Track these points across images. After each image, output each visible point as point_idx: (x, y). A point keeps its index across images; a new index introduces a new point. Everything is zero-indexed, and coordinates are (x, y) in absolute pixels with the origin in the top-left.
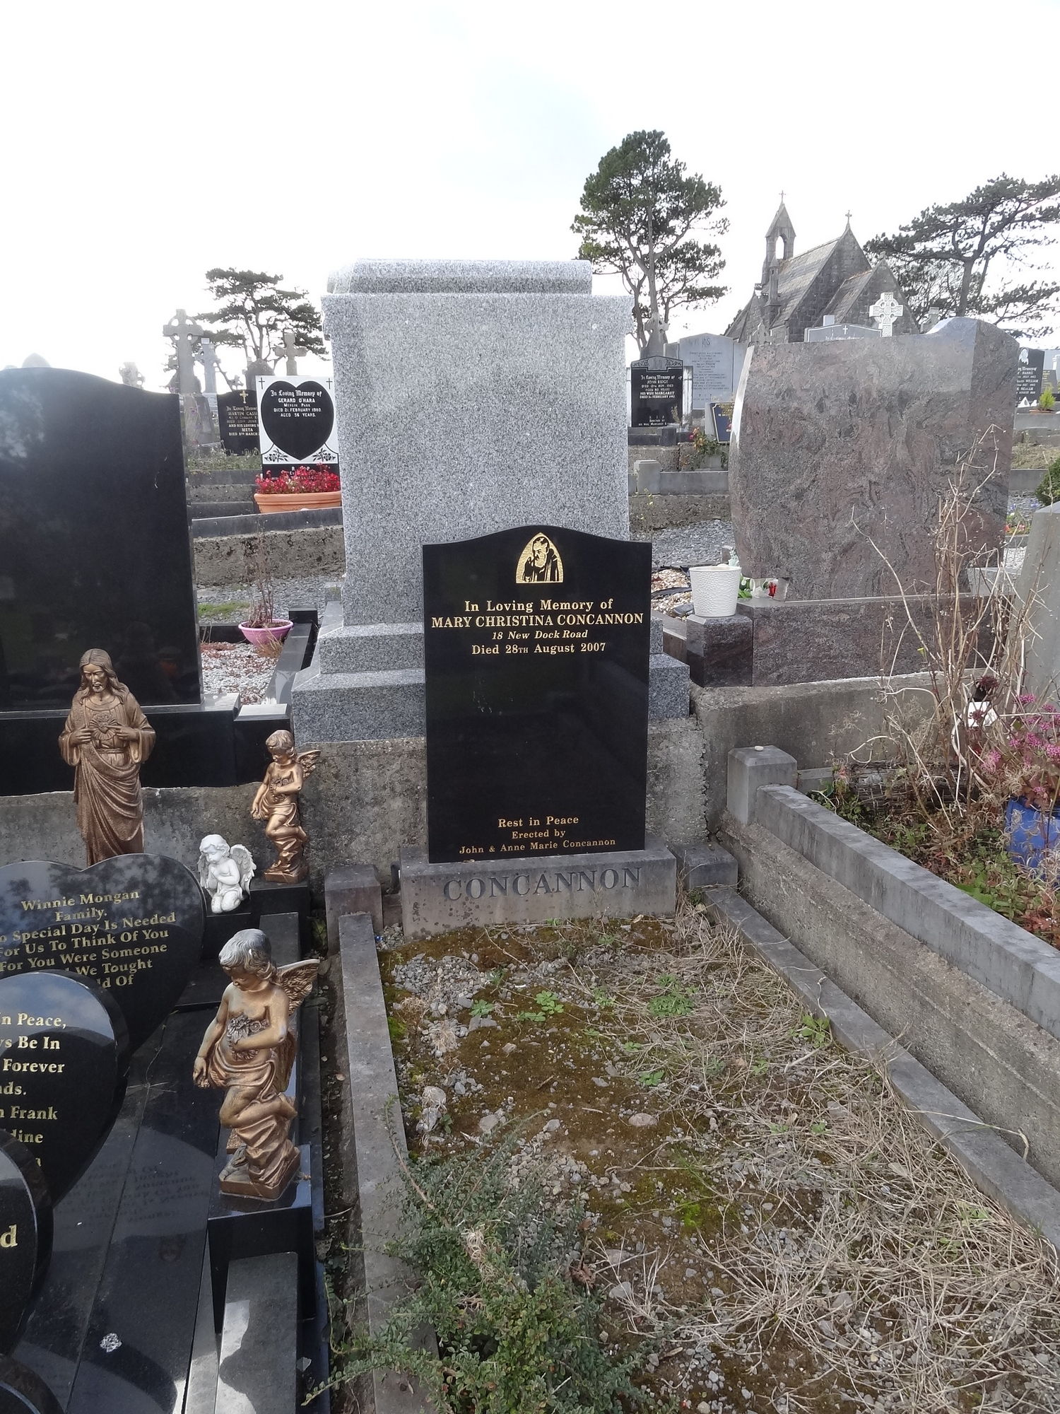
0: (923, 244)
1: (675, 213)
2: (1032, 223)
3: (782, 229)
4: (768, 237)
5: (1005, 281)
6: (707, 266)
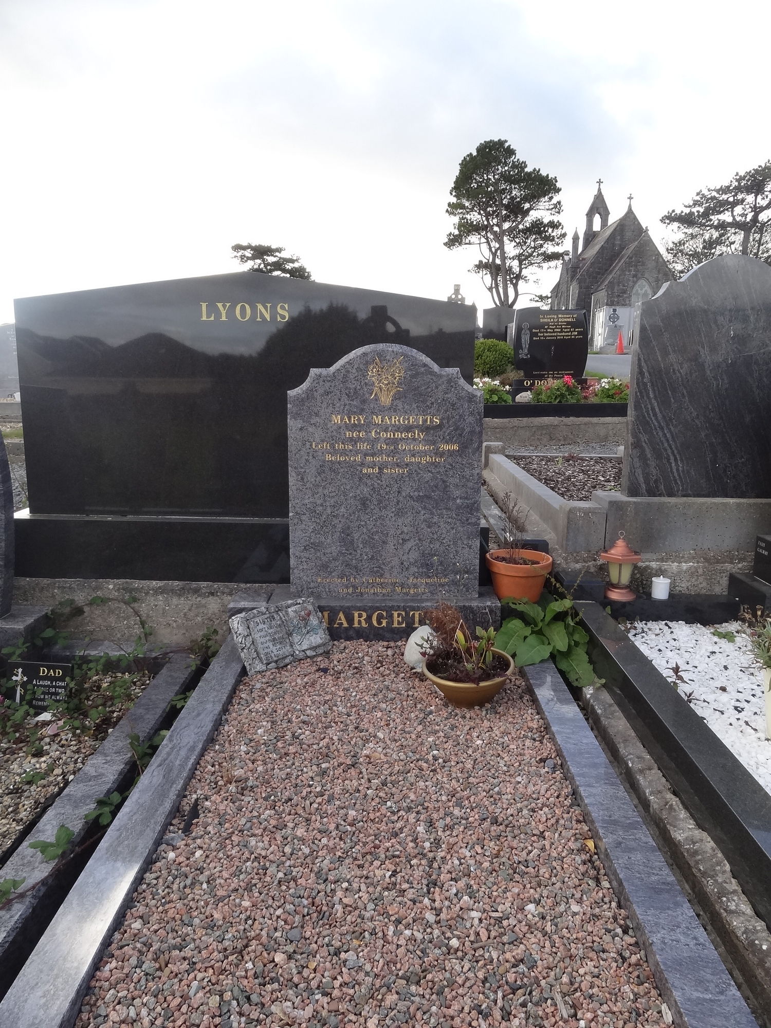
3: (599, 207)
4: (588, 214)
6: (554, 237)
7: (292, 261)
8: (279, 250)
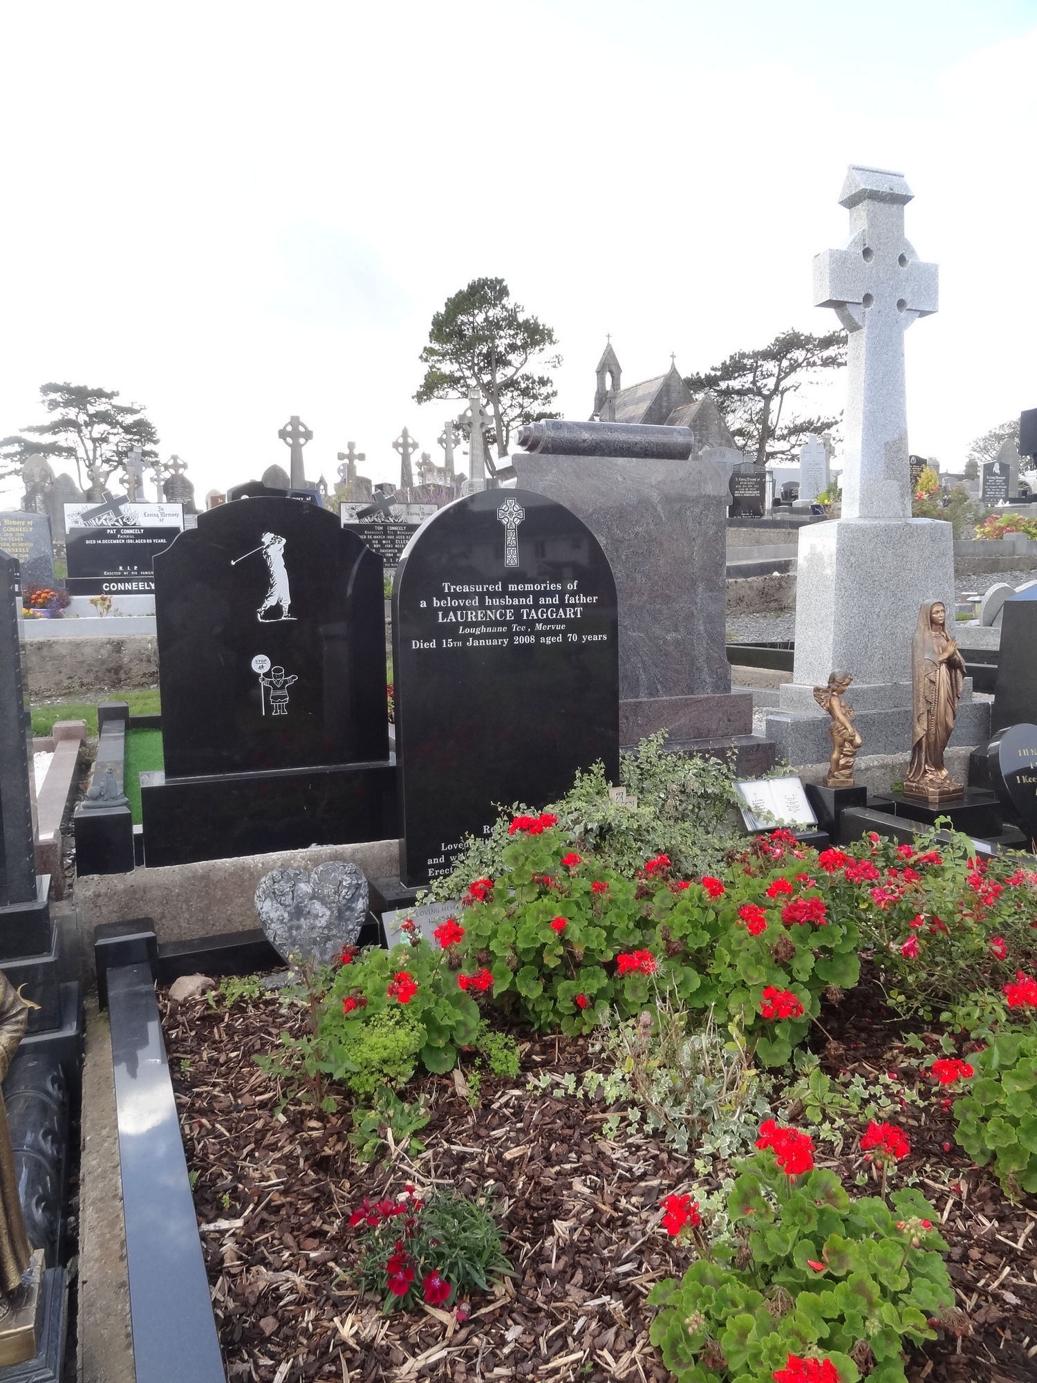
0: (727, 382)
1: (513, 348)
2: (815, 368)
3: (609, 365)
4: (598, 372)
5: (795, 415)
6: (541, 395)
7: (131, 411)
8: (110, 396)
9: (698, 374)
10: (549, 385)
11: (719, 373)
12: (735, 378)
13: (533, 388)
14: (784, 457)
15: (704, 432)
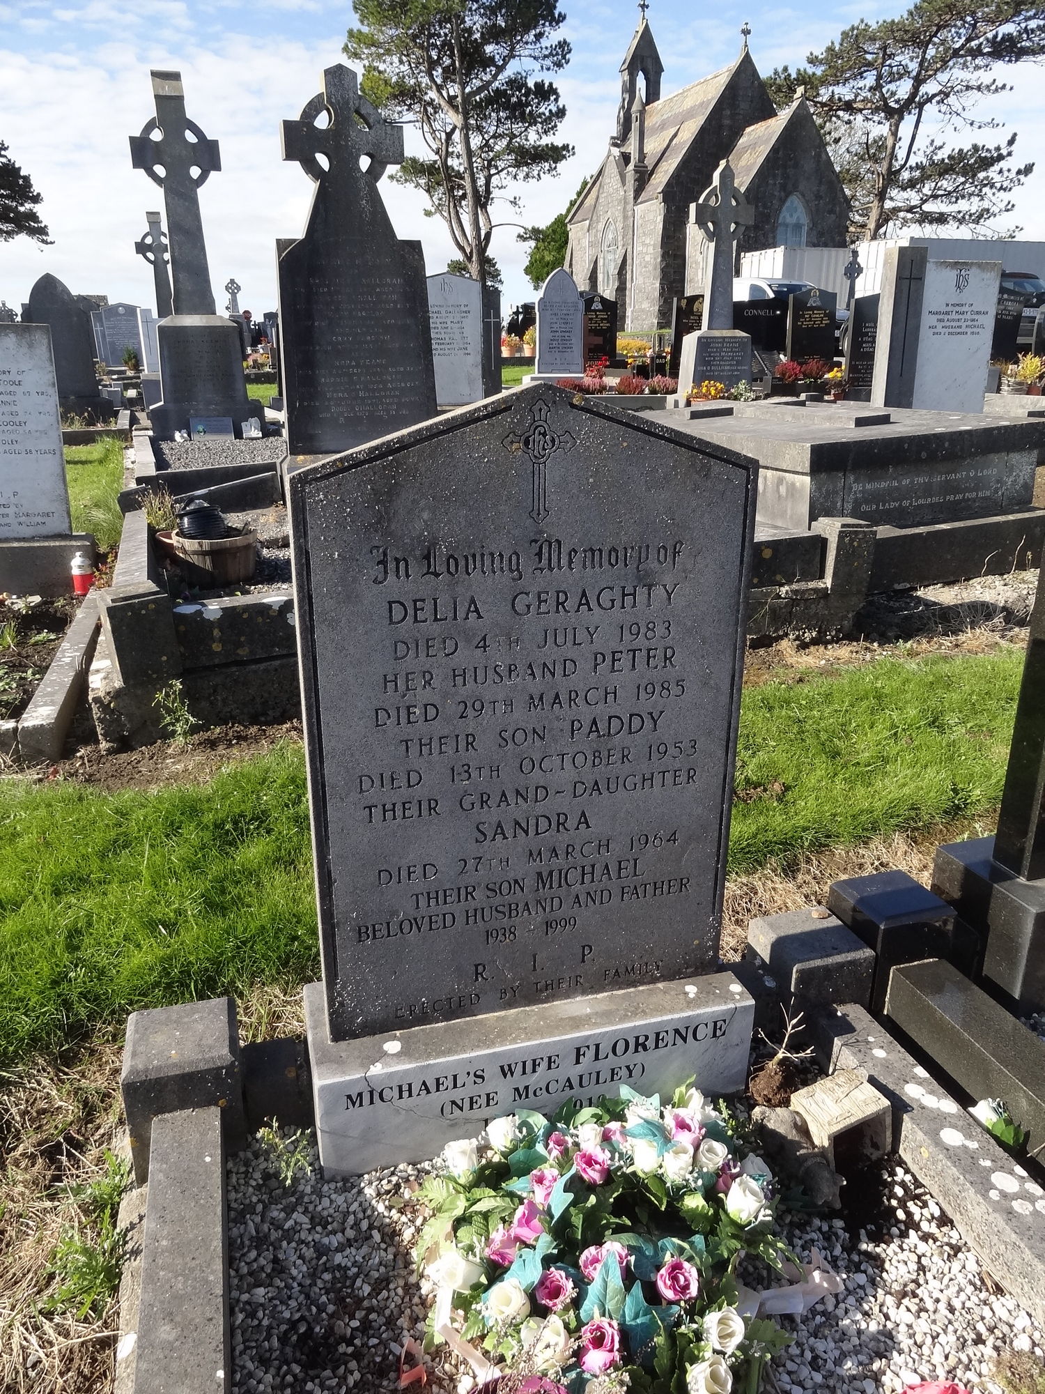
0: (831, 88)
1: (493, 34)
2: (979, 61)
3: (643, 59)
4: (625, 72)
5: (938, 143)
6: (541, 114)
9: (786, 69)
10: (552, 98)
11: (819, 71)
12: (847, 80)
13: (528, 104)
14: (909, 216)
15: (791, 171)
